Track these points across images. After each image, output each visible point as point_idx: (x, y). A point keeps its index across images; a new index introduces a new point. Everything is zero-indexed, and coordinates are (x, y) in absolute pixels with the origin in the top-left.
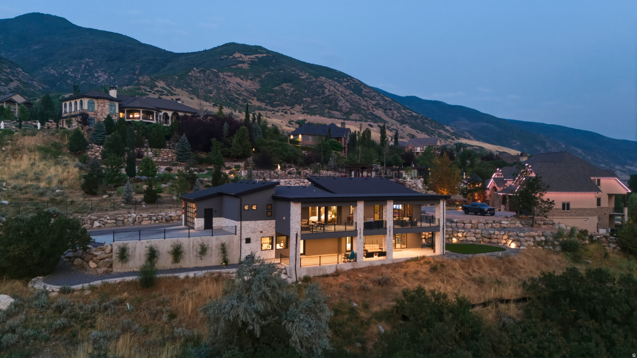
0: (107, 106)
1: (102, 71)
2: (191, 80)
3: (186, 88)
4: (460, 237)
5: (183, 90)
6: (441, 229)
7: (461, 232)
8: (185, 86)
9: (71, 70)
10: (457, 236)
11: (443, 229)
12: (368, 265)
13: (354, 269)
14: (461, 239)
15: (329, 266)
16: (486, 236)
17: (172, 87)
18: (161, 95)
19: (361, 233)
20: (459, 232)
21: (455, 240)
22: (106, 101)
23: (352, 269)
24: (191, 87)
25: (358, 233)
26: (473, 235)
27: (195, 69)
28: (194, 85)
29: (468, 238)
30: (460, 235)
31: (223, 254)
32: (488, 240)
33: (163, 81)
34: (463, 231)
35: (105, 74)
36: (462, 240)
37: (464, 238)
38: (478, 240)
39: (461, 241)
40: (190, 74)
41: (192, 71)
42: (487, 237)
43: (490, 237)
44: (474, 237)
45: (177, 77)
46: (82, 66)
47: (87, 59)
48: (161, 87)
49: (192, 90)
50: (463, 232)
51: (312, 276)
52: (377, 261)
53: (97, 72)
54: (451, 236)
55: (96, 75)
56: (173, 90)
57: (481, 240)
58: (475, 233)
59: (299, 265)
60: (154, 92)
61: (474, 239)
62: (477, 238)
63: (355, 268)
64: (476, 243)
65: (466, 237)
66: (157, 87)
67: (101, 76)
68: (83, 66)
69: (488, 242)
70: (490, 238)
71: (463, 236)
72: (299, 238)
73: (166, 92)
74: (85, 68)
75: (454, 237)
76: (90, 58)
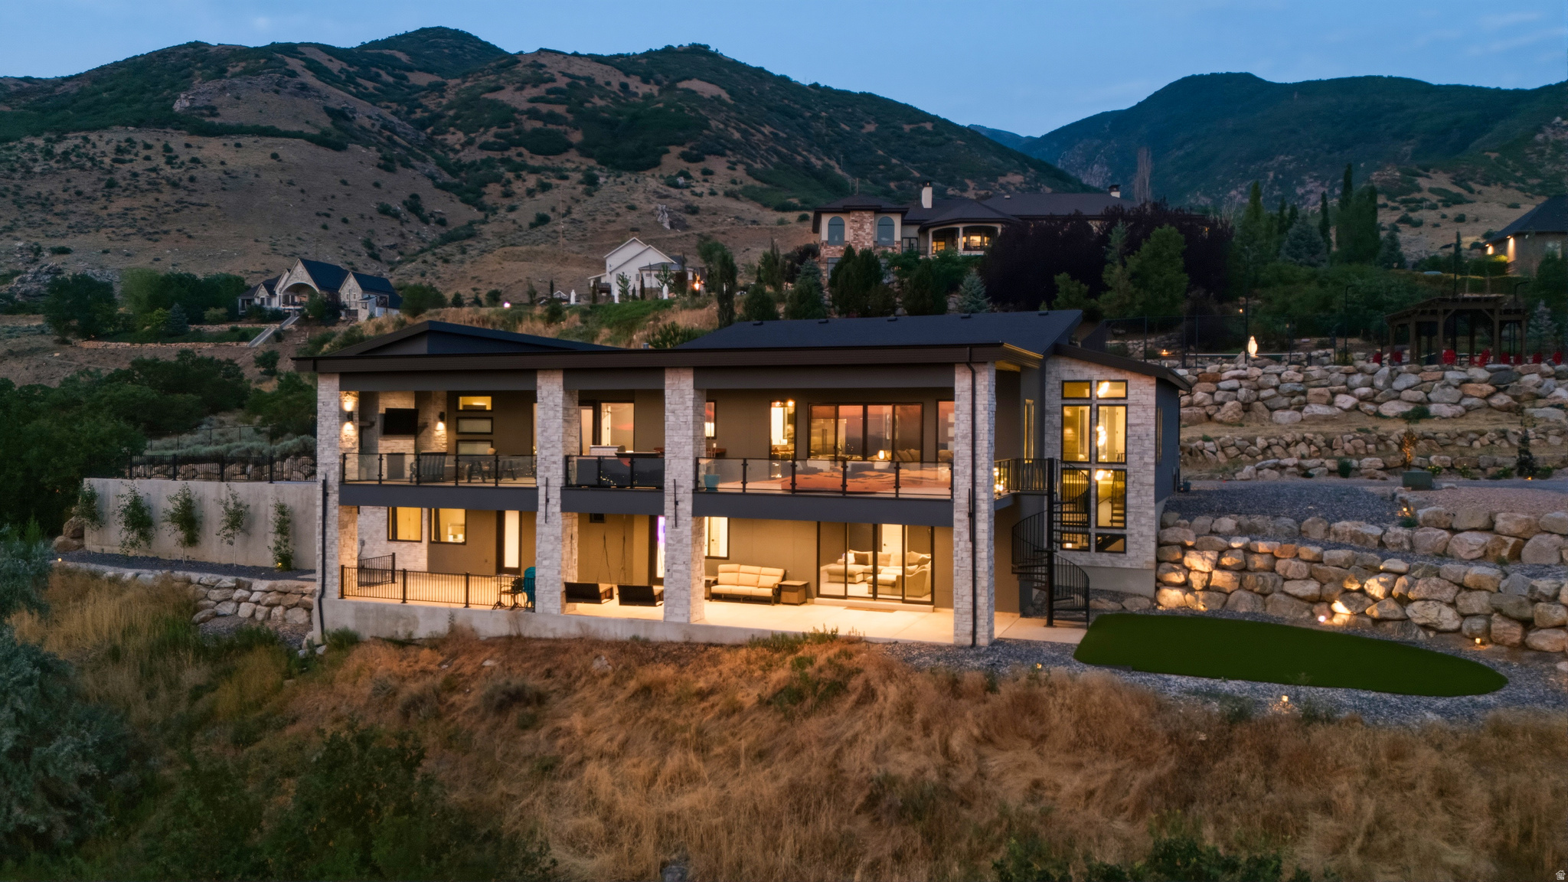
0: (868, 227)
1: (1316, 179)
2: (1542, 153)
3: (1521, 180)
4: (1375, 600)
5: (1506, 186)
6: (960, 516)
7: (1386, 571)
8: (1519, 174)
9: (1244, 189)
10: (1362, 591)
11: (972, 516)
12: (574, 631)
13: (519, 636)
14: (1374, 611)
15: (427, 609)
16: (1509, 606)
17: (1470, 183)
18: (1413, 210)
19: (552, 501)
20: (1377, 572)
21: (1342, 612)
22: (866, 215)
23: (509, 637)
24: (1538, 176)
25: (542, 500)
26: (1449, 593)
27: (1558, 119)
28: (1549, 167)
29: (1415, 611)
30: (1375, 587)
31: (278, 537)
32: (1515, 633)
33: (1446, 172)
34: (1400, 565)
35: (1322, 185)
36: (1376, 614)
37: (1391, 606)
38: (1467, 623)
39: (1375, 621)
40: (1539, 137)
41: (1549, 131)
42: (1514, 613)
43: (1527, 613)
44: (1453, 604)
45: (1494, 155)
46: (1268, 177)
47: (1282, 157)
48: (1432, 190)
49: (1539, 185)
50: (1400, 574)
51: (366, 635)
52: (616, 621)
53: (1302, 184)
54: (1329, 587)
55: (1300, 191)
56: (1471, 191)
57: (1478, 624)
58: (1462, 587)
59: (337, 588)
60: (1396, 204)
61: (1448, 619)
62: (1464, 616)
63: (526, 633)
64: (1452, 646)
65: (1403, 601)
66: (1419, 190)
67: (1311, 192)
68: (1271, 174)
69: (1512, 647)
70: (1528, 624)
71: (1389, 594)
72: (334, 498)
73: (1434, 199)
74: (1276, 177)
75: (1346, 595)
76: (1287, 155)
